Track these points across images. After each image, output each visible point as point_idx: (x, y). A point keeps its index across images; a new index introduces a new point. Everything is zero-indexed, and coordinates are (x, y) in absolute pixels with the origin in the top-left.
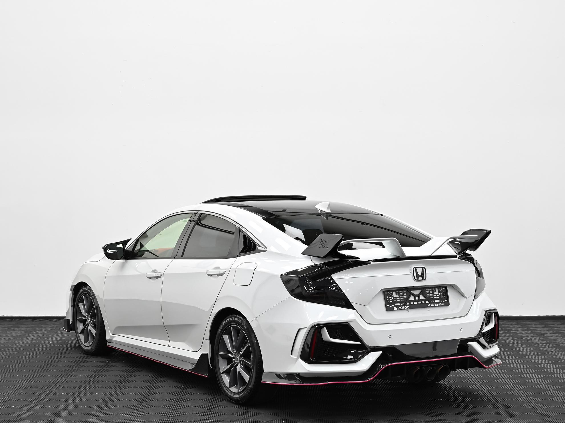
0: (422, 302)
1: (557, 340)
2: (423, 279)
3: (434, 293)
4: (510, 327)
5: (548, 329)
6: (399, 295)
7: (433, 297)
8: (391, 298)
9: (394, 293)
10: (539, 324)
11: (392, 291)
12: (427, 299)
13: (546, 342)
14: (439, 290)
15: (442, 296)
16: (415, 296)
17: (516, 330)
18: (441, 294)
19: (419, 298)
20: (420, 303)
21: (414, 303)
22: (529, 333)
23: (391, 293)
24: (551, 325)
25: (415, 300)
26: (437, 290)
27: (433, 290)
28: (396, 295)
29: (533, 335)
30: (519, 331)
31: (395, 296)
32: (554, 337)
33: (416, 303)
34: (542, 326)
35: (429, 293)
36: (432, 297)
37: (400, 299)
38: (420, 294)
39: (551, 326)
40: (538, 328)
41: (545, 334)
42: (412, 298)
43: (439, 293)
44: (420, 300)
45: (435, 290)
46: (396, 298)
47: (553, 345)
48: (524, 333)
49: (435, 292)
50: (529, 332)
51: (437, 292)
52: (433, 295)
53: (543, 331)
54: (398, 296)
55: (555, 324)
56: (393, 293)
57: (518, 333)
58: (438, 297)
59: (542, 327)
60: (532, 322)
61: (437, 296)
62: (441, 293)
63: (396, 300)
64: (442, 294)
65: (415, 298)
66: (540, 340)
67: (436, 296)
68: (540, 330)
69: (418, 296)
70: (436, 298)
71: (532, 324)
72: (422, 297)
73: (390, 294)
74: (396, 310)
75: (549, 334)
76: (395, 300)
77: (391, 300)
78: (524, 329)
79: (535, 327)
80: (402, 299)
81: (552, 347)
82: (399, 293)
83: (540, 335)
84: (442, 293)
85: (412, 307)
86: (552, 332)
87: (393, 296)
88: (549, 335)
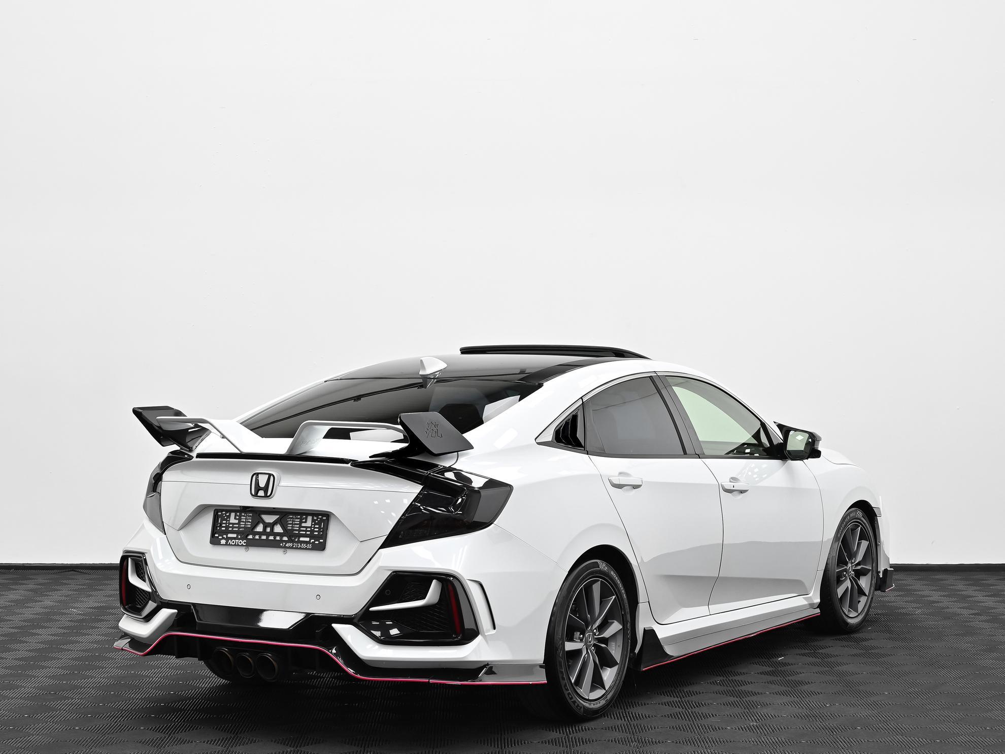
0: (275, 538)
1: (995, 608)
2: (266, 496)
3: (303, 525)
4: (910, 585)
5: (978, 588)
6: (240, 520)
7: (299, 530)
8: (226, 523)
9: (233, 515)
10: (961, 580)
11: (230, 511)
12: (286, 532)
13: (974, 612)
14: (313, 520)
15: (316, 531)
16: (266, 525)
17: (920, 591)
18: (315, 528)
19: (272, 529)
20: (271, 538)
21: (260, 537)
22: (944, 596)
23: (228, 514)
24: (984, 580)
25: (264, 532)
26: (310, 519)
27: (301, 519)
28: (235, 519)
29: (951, 599)
30: (926, 593)
31: (233, 520)
32: (990, 602)
33: (264, 537)
34: (968, 582)
35: (293, 524)
36: (296, 530)
37: (239, 528)
38: (275, 523)
39: (984, 582)
40: (960, 587)
41: (975, 597)
42: (260, 528)
43: (312, 525)
44: (272, 533)
45: (306, 519)
46: (233, 524)
47: (988, 618)
48: (935, 596)
49: (306, 522)
50: (944, 593)
51: (309, 523)
52: (299, 527)
53: (970, 591)
54: (237, 521)
55: (991, 580)
56: (230, 515)
57: (924, 596)
58: (307, 533)
59: (968, 585)
60: (948, 577)
61: (306, 531)
62: (316, 526)
63: (233, 527)
64: (317, 528)
65: (265, 528)
66: (963, 608)
67: (305, 529)
68: (963, 591)
69: (272, 525)
70: (305, 533)
71: (950, 579)
72: (278, 529)
73: (226, 516)
74: (224, 545)
75: (980, 596)
76: (231, 527)
77: (224, 527)
78: (935, 588)
79: (954, 585)
80: (242, 527)
81: (985, 621)
82: (240, 516)
83: (964, 598)
84: (318, 526)
85: (251, 544)
86: (985, 594)
87: (229, 521)
88: (981, 598)
